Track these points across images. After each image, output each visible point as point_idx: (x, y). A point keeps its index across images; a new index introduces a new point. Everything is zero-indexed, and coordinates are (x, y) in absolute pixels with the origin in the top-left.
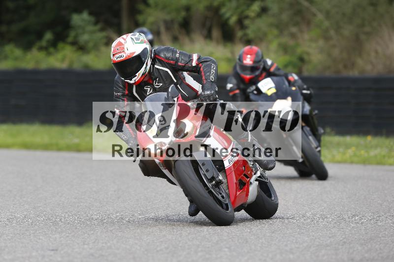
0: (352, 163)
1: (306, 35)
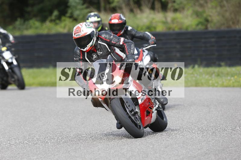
0: (234, 86)
1: (209, 5)
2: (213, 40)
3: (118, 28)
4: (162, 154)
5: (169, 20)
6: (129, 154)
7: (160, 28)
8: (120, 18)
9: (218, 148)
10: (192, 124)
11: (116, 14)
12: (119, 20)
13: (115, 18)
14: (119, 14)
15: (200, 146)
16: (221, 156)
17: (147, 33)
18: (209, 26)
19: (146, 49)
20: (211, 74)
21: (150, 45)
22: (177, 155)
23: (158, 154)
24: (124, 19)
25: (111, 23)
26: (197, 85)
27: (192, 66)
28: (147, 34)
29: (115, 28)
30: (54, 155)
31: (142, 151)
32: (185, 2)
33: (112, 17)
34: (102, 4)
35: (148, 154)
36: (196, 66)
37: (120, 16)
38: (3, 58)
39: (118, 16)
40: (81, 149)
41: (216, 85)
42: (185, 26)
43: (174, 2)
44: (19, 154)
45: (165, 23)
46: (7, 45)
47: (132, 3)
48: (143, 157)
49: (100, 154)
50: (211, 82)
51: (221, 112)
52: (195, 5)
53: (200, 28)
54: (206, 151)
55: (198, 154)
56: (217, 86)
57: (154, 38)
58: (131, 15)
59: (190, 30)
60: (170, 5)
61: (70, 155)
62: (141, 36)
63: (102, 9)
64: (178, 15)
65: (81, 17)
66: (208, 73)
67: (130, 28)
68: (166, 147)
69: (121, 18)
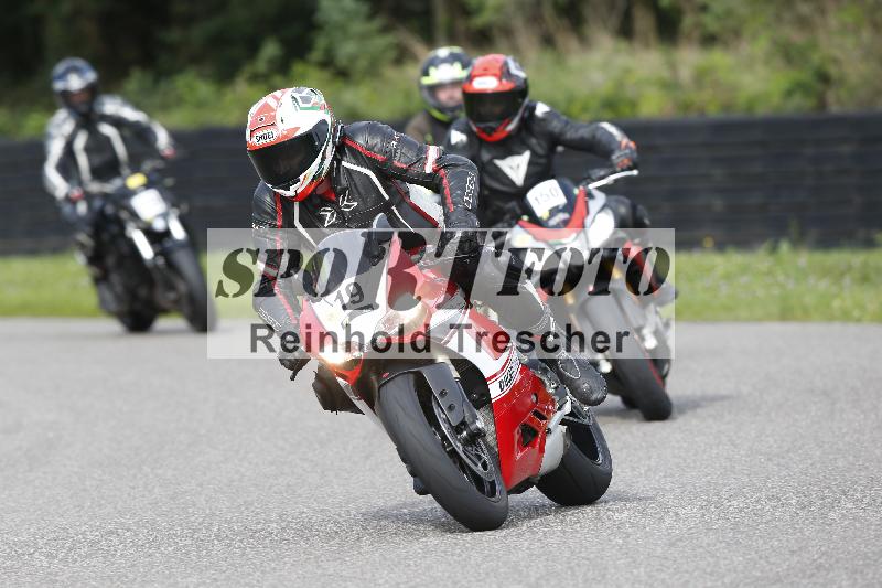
1: (833, 21)
2: (846, 149)
3: (497, 110)
4: (658, 570)
5: (685, 75)
6: (538, 568)
7: (653, 106)
8: (504, 73)
9: (863, 546)
10: (769, 460)
11: (490, 57)
12: (500, 79)
13: (485, 72)
14: (501, 58)
15: (796, 540)
16: (873, 578)
17: (606, 125)
18: (831, 96)
19: (599, 189)
20: (838, 275)
21: (615, 173)
22: (711, 574)
23: (642, 570)
24: (522, 75)
25: (470, 90)
26: (785, 315)
27: (767, 245)
28: (606, 131)
29: (485, 109)
30: (263, 572)
31: (583, 558)
32: (743, 11)
33: (474, 68)
34: (441, 16)
35: (606, 569)
36: (785, 247)
37: (506, 64)
38: (134, 216)
39: (499, 65)
40: (360, 547)
41: (856, 313)
42: (742, 98)
43: (704, 8)
44: (134, 565)
45: (669, 86)
46: (148, 165)
47: (548, 12)
48: (586, 581)
49: (429, 568)
50: (836, 304)
51: (873, 416)
52: (779, 19)
53: (800, 104)
54: (820, 558)
55: (788, 570)
56: (859, 320)
57: (632, 144)
58: (547, 58)
59: (762, 111)
60: (688, 21)
61: (319, 572)
62: (582, 139)
63: (440, 33)
64: (719, 58)
65: (362, 63)
66: (826, 272)
67: (541, 109)
68: (672, 545)
69: (508, 71)
